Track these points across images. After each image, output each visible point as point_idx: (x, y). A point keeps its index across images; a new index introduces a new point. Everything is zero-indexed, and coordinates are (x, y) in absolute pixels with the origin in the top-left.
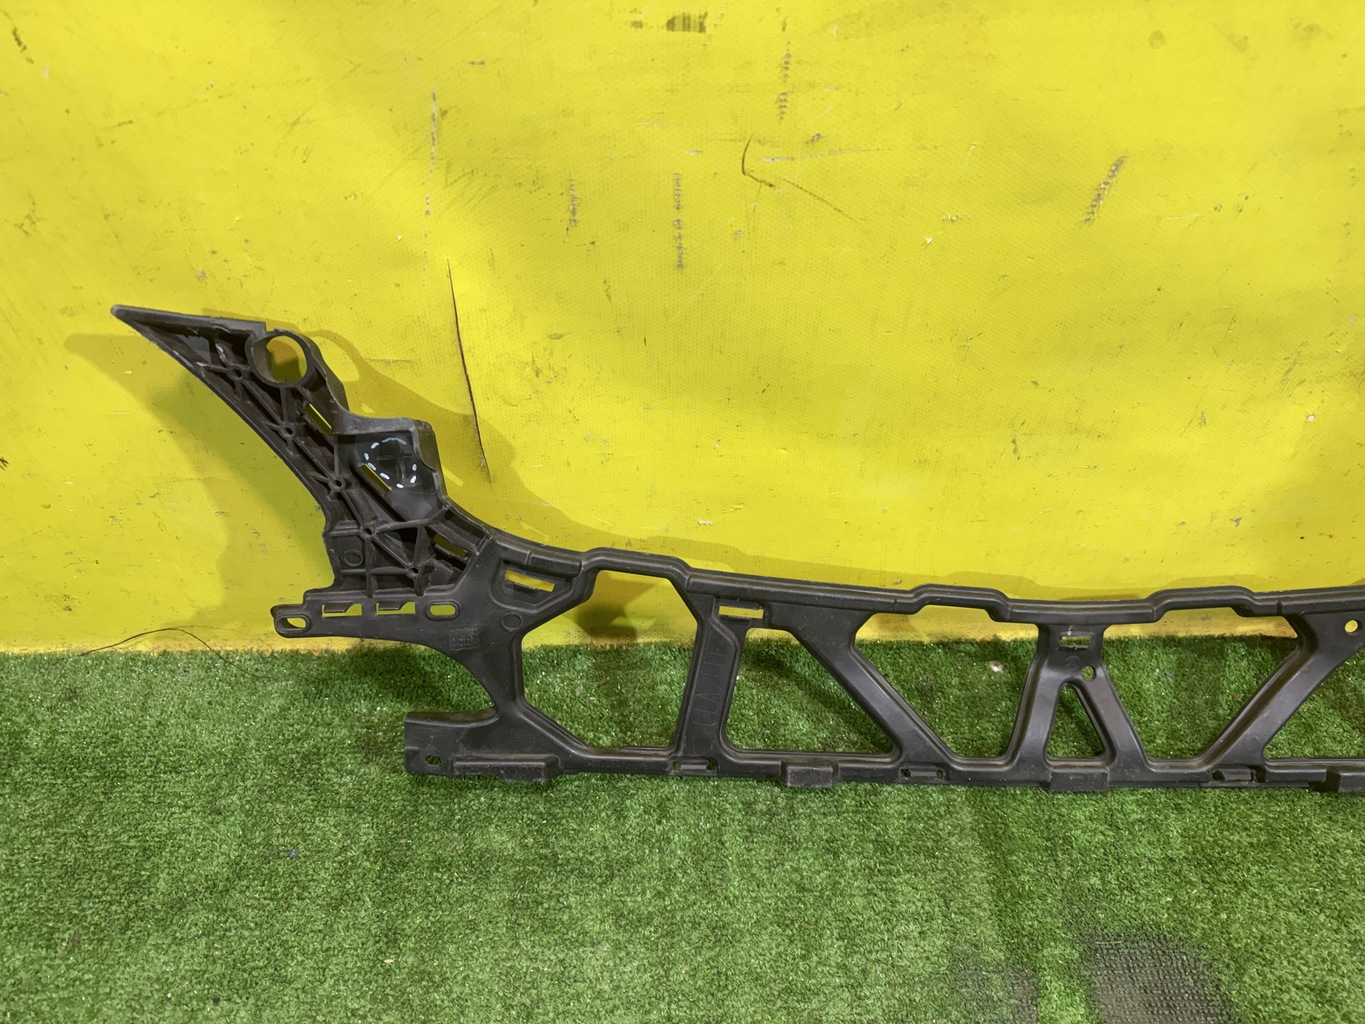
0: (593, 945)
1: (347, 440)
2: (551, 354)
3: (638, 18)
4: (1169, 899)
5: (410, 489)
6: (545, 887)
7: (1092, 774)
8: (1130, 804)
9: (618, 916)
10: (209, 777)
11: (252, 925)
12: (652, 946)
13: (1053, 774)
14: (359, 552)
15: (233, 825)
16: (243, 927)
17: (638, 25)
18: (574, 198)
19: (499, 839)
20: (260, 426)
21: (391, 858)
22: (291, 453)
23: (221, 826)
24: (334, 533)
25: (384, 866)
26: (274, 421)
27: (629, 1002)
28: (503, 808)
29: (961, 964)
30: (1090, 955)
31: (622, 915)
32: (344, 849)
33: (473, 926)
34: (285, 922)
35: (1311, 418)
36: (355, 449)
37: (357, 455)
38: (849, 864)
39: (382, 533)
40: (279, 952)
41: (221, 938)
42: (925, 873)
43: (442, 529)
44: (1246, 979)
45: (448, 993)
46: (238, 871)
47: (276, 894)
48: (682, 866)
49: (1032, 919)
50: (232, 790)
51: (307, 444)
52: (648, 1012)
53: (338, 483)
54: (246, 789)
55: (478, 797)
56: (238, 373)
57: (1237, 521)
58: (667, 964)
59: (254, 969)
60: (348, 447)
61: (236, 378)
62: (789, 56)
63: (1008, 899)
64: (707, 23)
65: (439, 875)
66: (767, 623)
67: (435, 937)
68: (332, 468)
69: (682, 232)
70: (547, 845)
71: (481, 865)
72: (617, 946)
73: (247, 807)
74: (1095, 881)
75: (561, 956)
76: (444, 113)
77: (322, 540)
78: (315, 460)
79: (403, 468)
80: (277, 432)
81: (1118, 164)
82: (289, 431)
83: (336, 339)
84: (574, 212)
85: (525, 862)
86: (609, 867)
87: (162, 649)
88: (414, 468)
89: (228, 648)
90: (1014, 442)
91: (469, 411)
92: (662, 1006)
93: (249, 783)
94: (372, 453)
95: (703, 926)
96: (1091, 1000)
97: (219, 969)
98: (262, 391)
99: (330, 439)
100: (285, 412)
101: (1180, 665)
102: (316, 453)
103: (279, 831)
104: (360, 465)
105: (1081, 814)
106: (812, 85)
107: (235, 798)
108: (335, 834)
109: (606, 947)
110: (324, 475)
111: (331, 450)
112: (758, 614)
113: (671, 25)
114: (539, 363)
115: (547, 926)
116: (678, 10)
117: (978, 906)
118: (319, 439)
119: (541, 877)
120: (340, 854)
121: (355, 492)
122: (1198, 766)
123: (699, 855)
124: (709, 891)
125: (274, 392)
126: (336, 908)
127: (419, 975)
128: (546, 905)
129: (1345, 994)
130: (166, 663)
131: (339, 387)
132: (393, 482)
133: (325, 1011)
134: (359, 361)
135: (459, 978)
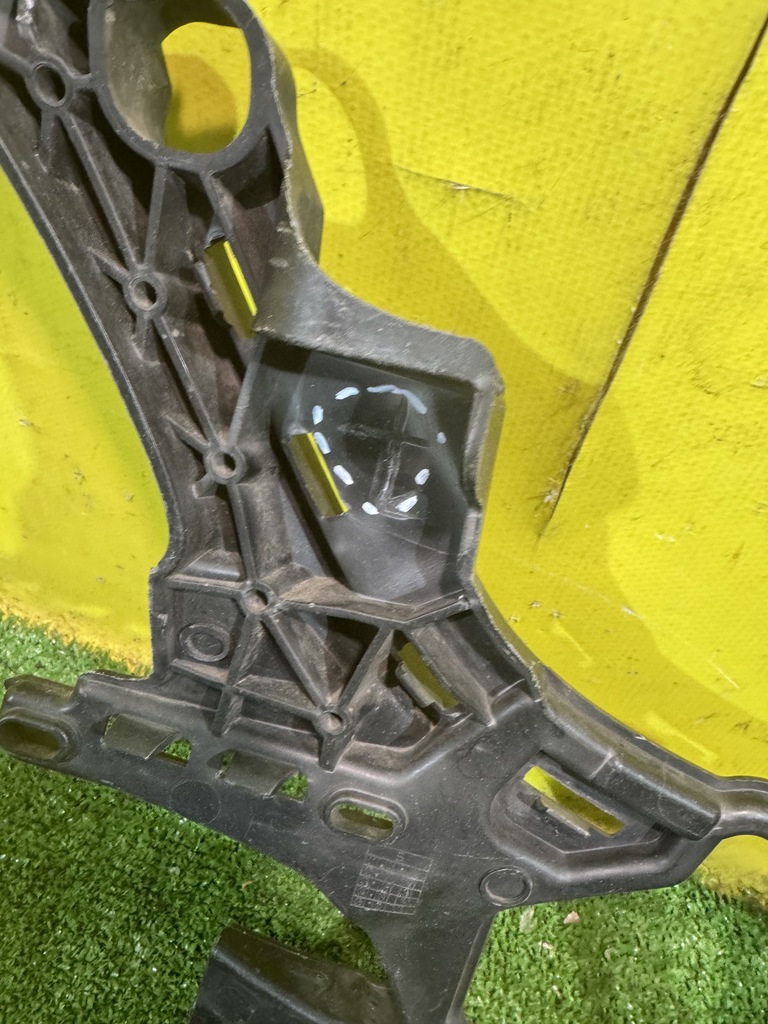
5: (394, 525)
14: (223, 632)
20: (79, 256)
22: (138, 353)
24: (180, 578)
36: (295, 389)
37: (296, 406)
39: (293, 613)
43: (433, 641)
51: (185, 341)
53: (229, 462)
56: (58, 86)
68: (226, 417)
78: (191, 389)
79: (393, 469)
80: (118, 286)
82: (151, 294)
88: (421, 477)
91: (593, 376)
94: (334, 411)
98: (112, 167)
100: (152, 237)
102: (201, 369)
104: (295, 430)
110: (200, 426)
111: (241, 371)
121: (263, 492)
125: (137, 168)
132: (357, 494)
134: (379, 173)
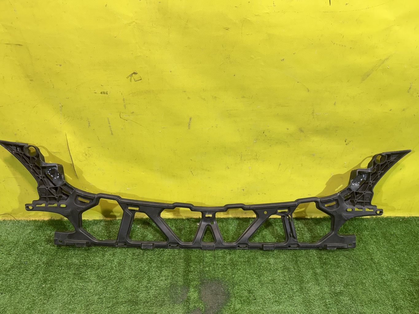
0: (91, 282)
1: (44, 168)
2: (89, 151)
3: (95, 92)
4: (222, 272)
5: (57, 179)
6: (83, 270)
7: (211, 246)
8: (220, 253)
9: (98, 276)
10: (9, 247)
11: (13, 278)
12: (104, 282)
13: (203, 246)
14: (45, 192)
15: (13, 257)
16: (11, 278)
17: (95, 93)
18: (89, 121)
19: (75, 260)
20: (25, 165)
21: (48, 264)
22: (32, 170)
23: (10, 258)
24: (40, 188)
25: (47, 266)
26: (28, 164)
27: (97, 294)
28: (77, 254)
29: (173, 286)
30: (202, 283)
31: (99, 276)
32: (38, 262)
33: (65, 278)
34: (21, 278)
35: (250, 168)
36: (46, 170)
37: (46, 171)
38: (153, 265)
39: (50, 188)
40: (18, 283)
41: (6, 281)
42: (170, 267)
43: (63, 187)
44: (235, 288)
45: (56, 292)
46: (12, 267)
47: (20, 272)
48: (115, 267)
49: (191, 276)
50: (14, 250)
51: (35, 169)
52: (100, 296)
53: (41, 177)
54: (18, 250)
55: (72, 251)
56: (21, 154)
57: (243, 190)
58: (107, 286)
59: (12, 287)
60: (44, 170)
61: (21, 155)
62: (124, 99)
63: (187, 272)
64: (108, 93)
65: (59, 268)
66: (140, 211)
67: (55, 281)
68: (40, 174)
69: (111, 128)
70: (85, 262)
71: (69, 266)
72: (96, 283)
73: (17, 253)
74: (207, 269)
75: (83, 284)
76: (62, 106)
77: (37, 189)
78: (37, 172)
79: (56, 174)
80: (29, 166)
81: (190, 119)
82: (32, 166)
83: (44, 147)
84: (89, 124)
85: (79, 265)
86: (98, 266)
87: (3, 220)
88: (58, 174)
89: (19, 219)
90: (191, 172)
91: (72, 163)
92: (104, 294)
93: (18, 248)
94: (49, 171)
95: (117, 278)
96: (200, 292)
97: (4, 287)
98: (26, 158)
99: (40, 168)
100: (31, 162)
101: (239, 224)
102: (37, 171)
103: (24, 259)
104: (47, 173)
105: (208, 254)
106: (130, 104)
107: (15, 252)
108: (37, 259)
109: (94, 283)
110: (38, 175)
111: (40, 170)
112: (137, 209)
113: (101, 93)
114: (86, 153)
115: (81, 278)
116: (102, 91)
117: (180, 274)
118: (39, 168)
119: (83, 268)
120: (37, 263)
121: (45, 179)
122: (234, 244)
123: (119, 264)
124: (120, 271)
125: (29, 158)
126: (34, 275)
127: (49, 289)
128: (82, 274)
129: (255, 291)
130: (4, 222)
131: (43, 158)
132: (54, 177)
133: (26, 296)
134: (48, 152)
135: (59, 289)
